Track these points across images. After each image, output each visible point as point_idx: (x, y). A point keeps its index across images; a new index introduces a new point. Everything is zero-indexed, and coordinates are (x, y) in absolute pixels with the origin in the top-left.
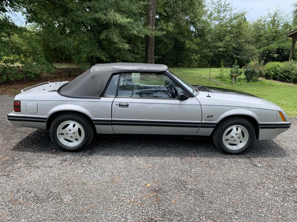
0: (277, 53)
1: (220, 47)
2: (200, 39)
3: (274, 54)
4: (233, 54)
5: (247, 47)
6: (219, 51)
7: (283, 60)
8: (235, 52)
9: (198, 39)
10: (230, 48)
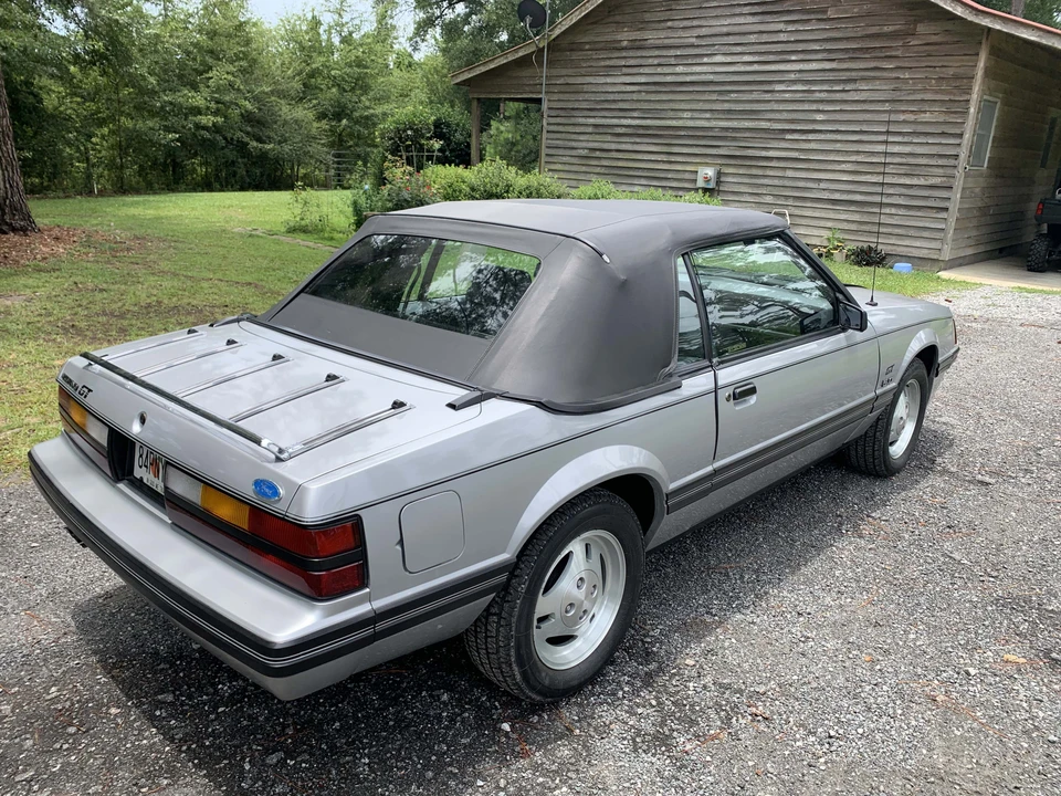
0: (439, 135)
1: (197, 111)
2: (104, 73)
3: (430, 138)
4: (246, 139)
5: (286, 111)
6: (198, 126)
7: (456, 157)
8: (249, 129)
9: (95, 72)
10: (235, 113)
